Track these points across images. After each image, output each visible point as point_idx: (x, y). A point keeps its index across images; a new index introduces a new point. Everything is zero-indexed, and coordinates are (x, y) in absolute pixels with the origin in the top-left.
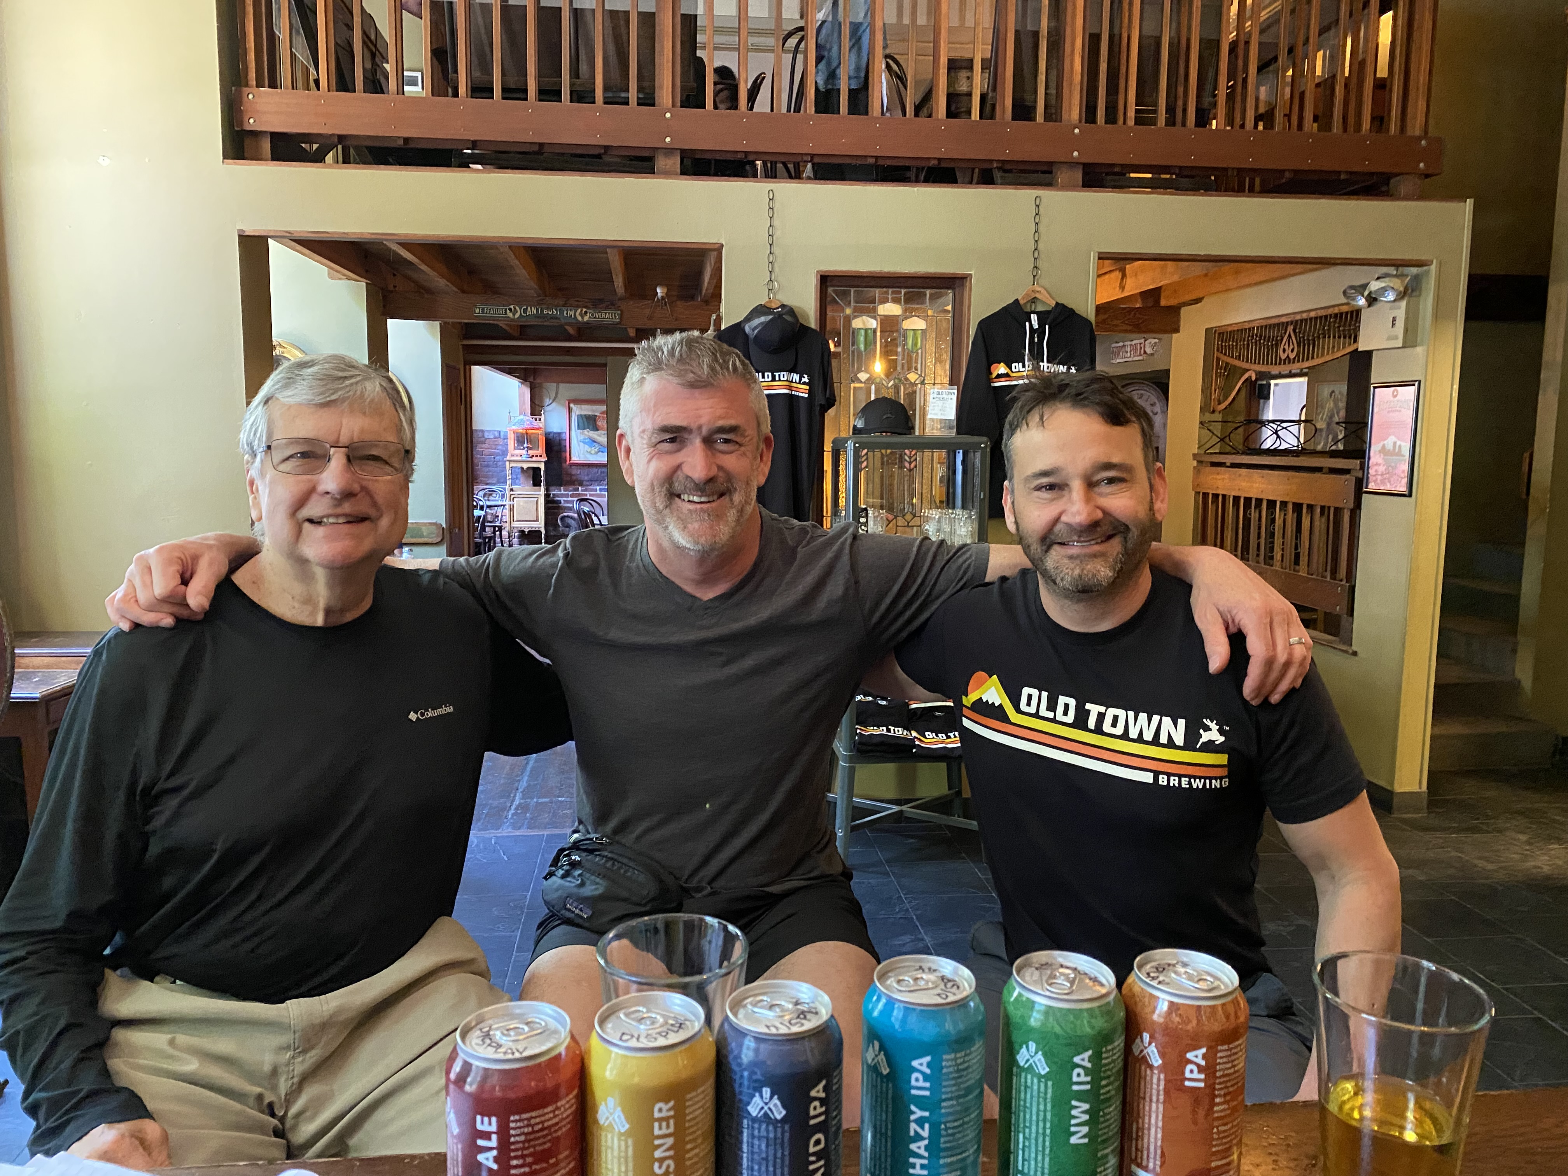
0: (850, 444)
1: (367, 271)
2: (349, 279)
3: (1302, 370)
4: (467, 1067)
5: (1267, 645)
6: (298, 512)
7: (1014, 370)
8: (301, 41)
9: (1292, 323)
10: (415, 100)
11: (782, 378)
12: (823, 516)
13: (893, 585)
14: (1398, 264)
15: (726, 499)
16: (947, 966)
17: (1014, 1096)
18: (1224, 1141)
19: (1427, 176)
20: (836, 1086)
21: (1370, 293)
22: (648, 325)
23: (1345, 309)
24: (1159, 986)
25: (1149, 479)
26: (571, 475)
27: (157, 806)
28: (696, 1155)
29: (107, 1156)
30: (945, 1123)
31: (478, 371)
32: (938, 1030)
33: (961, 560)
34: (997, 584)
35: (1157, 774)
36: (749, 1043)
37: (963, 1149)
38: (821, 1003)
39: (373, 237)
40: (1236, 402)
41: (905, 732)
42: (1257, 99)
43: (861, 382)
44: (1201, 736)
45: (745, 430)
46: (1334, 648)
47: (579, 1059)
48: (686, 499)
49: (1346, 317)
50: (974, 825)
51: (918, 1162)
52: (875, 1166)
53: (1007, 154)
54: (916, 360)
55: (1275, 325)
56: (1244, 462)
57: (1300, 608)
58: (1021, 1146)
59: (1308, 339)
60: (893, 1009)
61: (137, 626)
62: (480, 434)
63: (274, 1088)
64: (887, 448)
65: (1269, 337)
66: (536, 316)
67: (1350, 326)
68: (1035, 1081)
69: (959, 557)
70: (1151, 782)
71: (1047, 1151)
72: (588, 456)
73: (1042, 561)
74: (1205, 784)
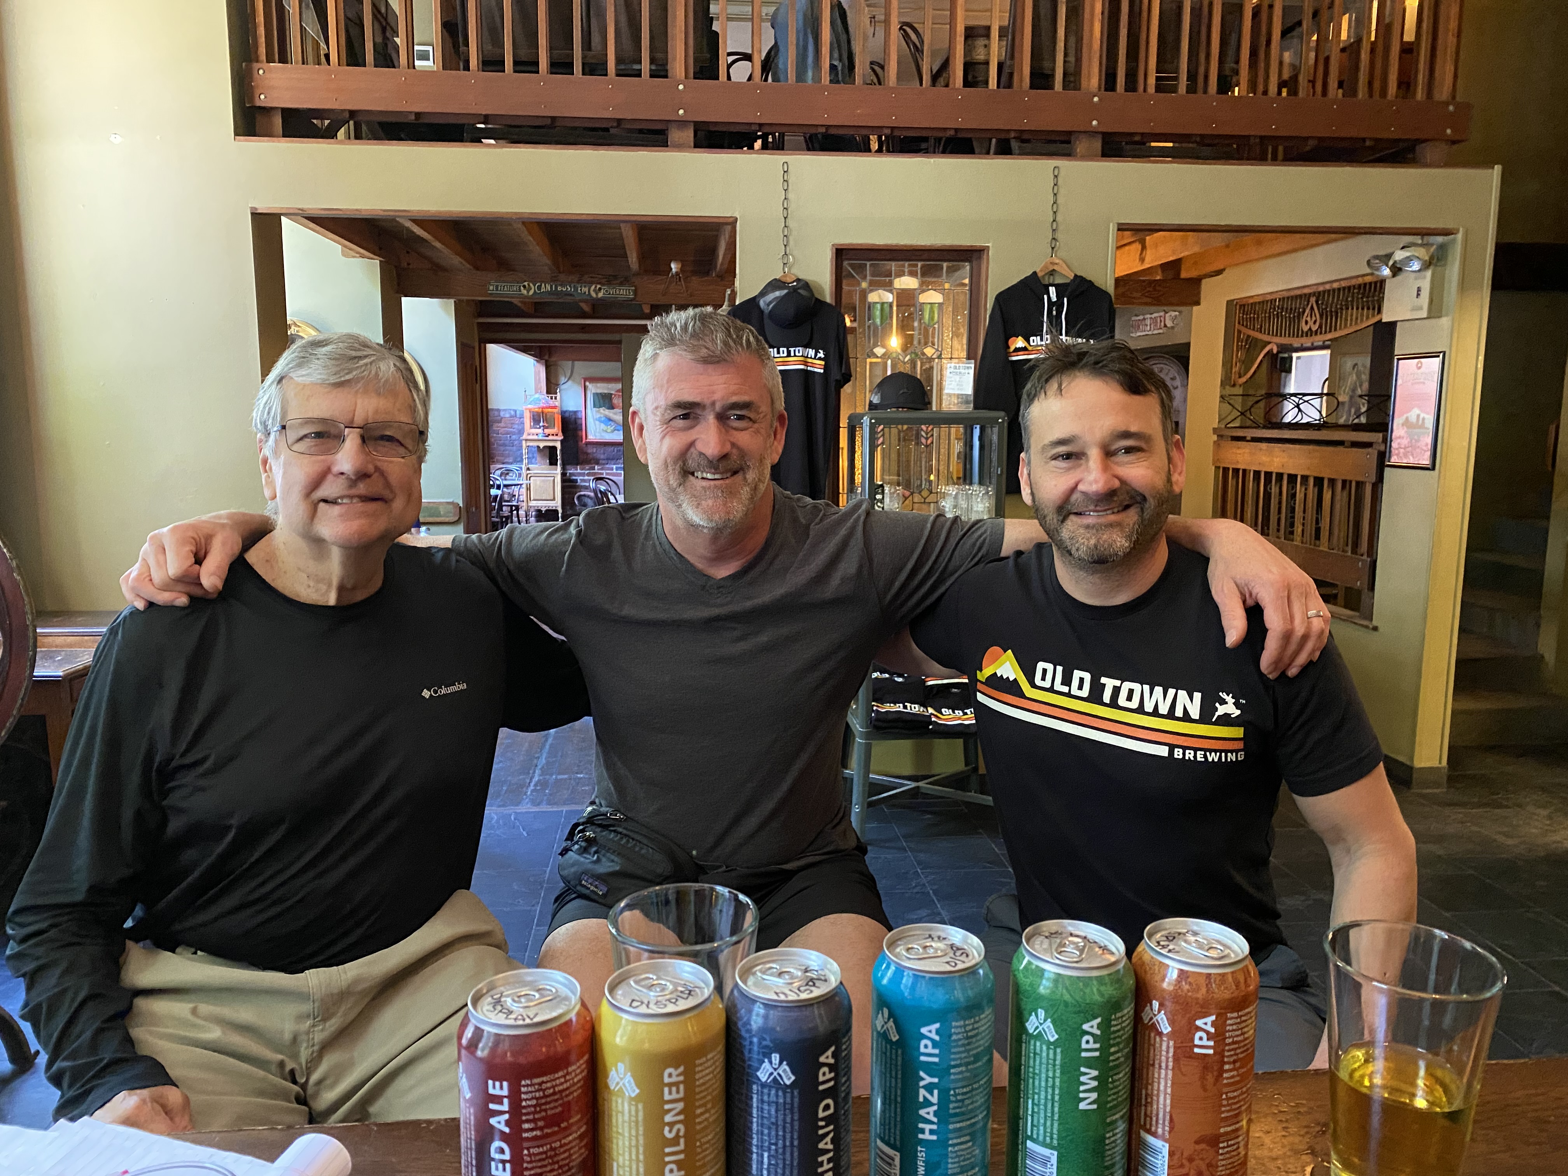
0: (866, 420)
1: (380, 249)
2: (363, 256)
3: (1324, 342)
4: (478, 1032)
5: (1284, 619)
6: (313, 494)
7: (1032, 344)
8: (311, 15)
9: (1314, 294)
10: (426, 73)
11: (797, 354)
12: (839, 493)
13: (908, 560)
14: (1424, 233)
15: (739, 477)
16: (957, 935)
17: (1023, 1063)
18: (1234, 1107)
19: (1454, 142)
20: (846, 1052)
21: (1395, 262)
22: (663, 301)
23: (1368, 279)
24: (1169, 955)
25: (1167, 451)
26: (587, 454)
27: (173, 780)
28: (706, 1119)
29: (130, 1121)
30: (954, 1089)
31: (493, 350)
32: (947, 996)
33: (976, 535)
34: (1012, 558)
35: (1172, 748)
36: (759, 1010)
37: (973, 1114)
38: (830, 971)
39: (386, 213)
40: (1257, 374)
41: (922, 709)
42: (1281, 63)
43: (877, 357)
44: (1216, 709)
45: (760, 407)
46: (1355, 623)
47: (588, 1026)
48: (700, 477)
49: (1370, 288)
50: (989, 800)
51: (927, 1127)
52: (885, 1129)
53: (1026, 124)
54: (933, 334)
55: (1296, 297)
56: (1264, 436)
57: (1319, 584)
58: (1030, 1112)
59: (1331, 311)
60: (903, 976)
61: (151, 605)
62: (496, 413)
63: (295, 1056)
64: (903, 424)
65: (1291, 309)
66: (550, 293)
67: (1373, 297)
68: (1044, 1048)
69: (973, 533)
70: (1166, 755)
71: (1056, 1117)
72: (604, 434)
73: (1057, 531)
74: (1220, 757)
